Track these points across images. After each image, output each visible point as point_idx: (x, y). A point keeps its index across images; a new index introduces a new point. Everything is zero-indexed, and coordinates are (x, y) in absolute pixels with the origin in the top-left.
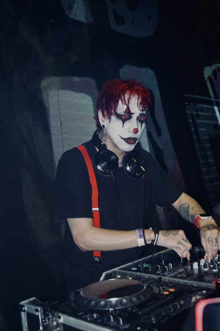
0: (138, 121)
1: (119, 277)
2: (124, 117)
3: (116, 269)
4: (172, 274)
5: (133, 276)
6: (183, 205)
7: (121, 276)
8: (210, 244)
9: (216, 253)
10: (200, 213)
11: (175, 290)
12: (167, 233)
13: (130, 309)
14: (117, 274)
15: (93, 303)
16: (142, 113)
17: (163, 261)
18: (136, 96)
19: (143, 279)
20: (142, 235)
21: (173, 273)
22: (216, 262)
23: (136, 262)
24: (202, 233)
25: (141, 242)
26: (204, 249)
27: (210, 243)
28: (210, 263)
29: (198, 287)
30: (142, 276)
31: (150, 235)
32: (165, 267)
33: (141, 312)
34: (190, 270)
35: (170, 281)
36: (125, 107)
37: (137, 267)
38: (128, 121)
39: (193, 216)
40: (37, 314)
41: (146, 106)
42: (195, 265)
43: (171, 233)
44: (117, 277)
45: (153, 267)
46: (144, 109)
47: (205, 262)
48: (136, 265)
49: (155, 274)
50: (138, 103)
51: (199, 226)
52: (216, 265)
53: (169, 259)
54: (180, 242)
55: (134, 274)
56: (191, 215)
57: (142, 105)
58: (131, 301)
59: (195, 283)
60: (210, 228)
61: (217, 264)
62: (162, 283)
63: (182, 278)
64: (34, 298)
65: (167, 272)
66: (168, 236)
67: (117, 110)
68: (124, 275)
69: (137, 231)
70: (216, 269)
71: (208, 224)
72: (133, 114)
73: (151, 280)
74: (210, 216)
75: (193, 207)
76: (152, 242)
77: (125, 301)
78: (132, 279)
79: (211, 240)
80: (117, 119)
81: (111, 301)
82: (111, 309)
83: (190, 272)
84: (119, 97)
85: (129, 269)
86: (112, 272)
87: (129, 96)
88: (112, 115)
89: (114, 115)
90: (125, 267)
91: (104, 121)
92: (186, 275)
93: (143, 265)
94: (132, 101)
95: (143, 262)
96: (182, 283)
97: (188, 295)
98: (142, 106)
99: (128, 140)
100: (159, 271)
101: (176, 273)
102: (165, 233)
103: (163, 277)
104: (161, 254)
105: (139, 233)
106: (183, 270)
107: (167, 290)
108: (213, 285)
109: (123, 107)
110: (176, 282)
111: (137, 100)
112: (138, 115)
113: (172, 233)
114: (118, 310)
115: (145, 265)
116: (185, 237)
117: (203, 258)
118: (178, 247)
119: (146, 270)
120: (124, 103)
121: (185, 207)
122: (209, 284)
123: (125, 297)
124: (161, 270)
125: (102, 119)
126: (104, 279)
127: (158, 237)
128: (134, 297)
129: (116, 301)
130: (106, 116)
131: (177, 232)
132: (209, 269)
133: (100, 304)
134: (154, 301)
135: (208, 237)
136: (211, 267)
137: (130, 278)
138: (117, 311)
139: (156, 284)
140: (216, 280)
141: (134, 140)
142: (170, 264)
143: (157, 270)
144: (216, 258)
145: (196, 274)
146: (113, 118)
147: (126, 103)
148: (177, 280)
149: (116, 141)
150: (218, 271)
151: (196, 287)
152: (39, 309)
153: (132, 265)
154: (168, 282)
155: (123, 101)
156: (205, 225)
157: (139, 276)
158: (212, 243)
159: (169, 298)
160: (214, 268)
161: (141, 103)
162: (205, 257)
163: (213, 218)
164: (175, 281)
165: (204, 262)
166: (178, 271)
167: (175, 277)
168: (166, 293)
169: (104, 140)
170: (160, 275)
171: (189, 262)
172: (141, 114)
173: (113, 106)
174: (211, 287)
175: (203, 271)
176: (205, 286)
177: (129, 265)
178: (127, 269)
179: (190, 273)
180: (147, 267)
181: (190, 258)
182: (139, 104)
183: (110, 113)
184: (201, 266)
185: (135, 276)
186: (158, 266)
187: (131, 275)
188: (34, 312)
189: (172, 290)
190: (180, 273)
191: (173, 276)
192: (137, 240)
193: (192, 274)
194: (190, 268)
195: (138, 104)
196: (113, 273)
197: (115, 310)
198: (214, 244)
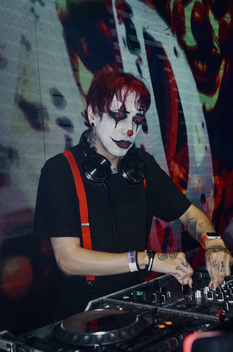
0: (134, 123)
1: (108, 306)
2: (117, 116)
3: (104, 298)
4: (170, 305)
5: (124, 305)
6: (190, 220)
7: (110, 306)
8: (215, 269)
9: (223, 279)
10: (208, 232)
11: (172, 322)
12: (163, 256)
13: (118, 345)
14: (105, 304)
15: (75, 337)
16: (140, 113)
17: (160, 288)
18: (134, 92)
19: (136, 310)
20: (134, 259)
21: (171, 303)
22: (222, 291)
23: (129, 290)
24: (207, 255)
25: (133, 267)
26: (209, 275)
27: (216, 267)
28: (215, 291)
29: (199, 320)
30: (134, 306)
31: (143, 258)
32: (163, 295)
33: (131, 349)
34: (191, 300)
35: (167, 313)
36: (120, 104)
37: (130, 295)
38: (122, 120)
39: (200, 234)
40: (9, 350)
41: (145, 105)
42: (198, 294)
43: (168, 256)
44: (106, 307)
45: (149, 295)
46: (142, 109)
47: (210, 290)
48: (127, 294)
49: (150, 304)
50: (136, 100)
51: (205, 247)
52: (221, 294)
53: (168, 286)
54: (178, 267)
55: (125, 303)
56: (198, 233)
57: (140, 103)
58: (120, 335)
59: (196, 315)
60: (216, 250)
61: (224, 292)
62: (158, 314)
63: (181, 309)
64: (5, 332)
65: (164, 302)
66: (164, 261)
67: (110, 107)
68: (114, 305)
69: (129, 254)
70: (222, 299)
71: (215, 246)
72: (128, 113)
73: (145, 310)
74: (219, 236)
75: (201, 224)
76: (146, 267)
77: (113, 335)
78: (122, 310)
79: (216, 265)
80: (109, 117)
81: (96, 336)
82: (96, 345)
83: (191, 301)
84: (115, 92)
85: (119, 297)
86: (99, 301)
87: (126, 92)
88: (104, 112)
89: (106, 113)
90: (115, 295)
91: (94, 119)
92: (186, 305)
93: (136, 294)
94: (129, 98)
95: (137, 289)
96: (181, 314)
97: (187, 329)
98: (140, 105)
99: (120, 144)
100: (155, 301)
101: (175, 303)
102: (161, 257)
103: (159, 308)
104: (159, 280)
105: (131, 257)
106: (183, 299)
107: (163, 323)
108: (216, 318)
109: (118, 104)
110: (175, 313)
111: (134, 98)
112: (135, 115)
113: (170, 256)
114: (104, 346)
115: (139, 294)
116: (185, 261)
117: (208, 286)
118: (177, 273)
119: (140, 300)
120: (119, 99)
121: (192, 222)
122: (212, 317)
123: (114, 331)
124: (158, 300)
125: (91, 116)
126: (90, 309)
127: (153, 262)
128: (124, 331)
129: (103, 336)
130: (97, 113)
131: (176, 254)
132: (214, 299)
133: (83, 338)
134: (147, 336)
135: (214, 261)
136: (216, 296)
137: (121, 309)
138: (103, 348)
139: (150, 316)
140: (220, 312)
141: (127, 144)
142: (168, 292)
143: (153, 300)
144: (223, 286)
145: (198, 304)
146: (105, 115)
147: (122, 100)
148: (176, 311)
149: (105, 144)
150: (224, 301)
151: (197, 319)
152: (11, 345)
153: (123, 293)
154: (165, 313)
155: (119, 97)
156: (211, 247)
157: (131, 306)
158: (218, 268)
159: (165, 332)
160: (220, 297)
161: (139, 101)
162: (210, 285)
163: (222, 238)
164: (173, 312)
165: (208, 290)
166: (177, 300)
167: (173, 307)
168: (162, 326)
169: (93, 141)
170: (156, 306)
171: (191, 290)
172: (138, 114)
173: (106, 101)
174: (214, 319)
175: (207, 301)
176: (208, 319)
177: (120, 293)
178: (118, 298)
179: (192, 304)
180: (142, 295)
181: (192, 286)
182: (137, 102)
183: (101, 109)
184: (205, 294)
185: (126, 306)
186: (154, 294)
187: (122, 305)
188: (5, 348)
189: (169, 323)
190: (179, 303)
191: (171, 306)
192: (128, 264)
193: (193, 305)
194: (191, 297)
195: (135, 102)
196: (100, 303)
197: (101, 346)
198: (220, 269)
